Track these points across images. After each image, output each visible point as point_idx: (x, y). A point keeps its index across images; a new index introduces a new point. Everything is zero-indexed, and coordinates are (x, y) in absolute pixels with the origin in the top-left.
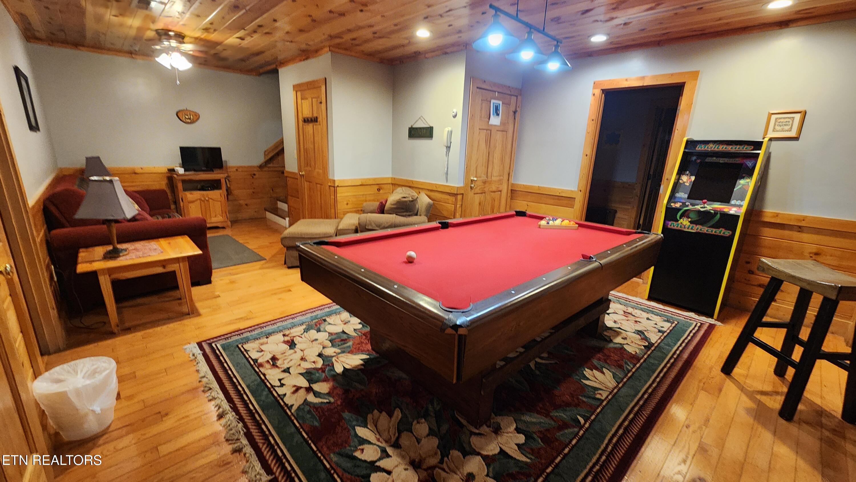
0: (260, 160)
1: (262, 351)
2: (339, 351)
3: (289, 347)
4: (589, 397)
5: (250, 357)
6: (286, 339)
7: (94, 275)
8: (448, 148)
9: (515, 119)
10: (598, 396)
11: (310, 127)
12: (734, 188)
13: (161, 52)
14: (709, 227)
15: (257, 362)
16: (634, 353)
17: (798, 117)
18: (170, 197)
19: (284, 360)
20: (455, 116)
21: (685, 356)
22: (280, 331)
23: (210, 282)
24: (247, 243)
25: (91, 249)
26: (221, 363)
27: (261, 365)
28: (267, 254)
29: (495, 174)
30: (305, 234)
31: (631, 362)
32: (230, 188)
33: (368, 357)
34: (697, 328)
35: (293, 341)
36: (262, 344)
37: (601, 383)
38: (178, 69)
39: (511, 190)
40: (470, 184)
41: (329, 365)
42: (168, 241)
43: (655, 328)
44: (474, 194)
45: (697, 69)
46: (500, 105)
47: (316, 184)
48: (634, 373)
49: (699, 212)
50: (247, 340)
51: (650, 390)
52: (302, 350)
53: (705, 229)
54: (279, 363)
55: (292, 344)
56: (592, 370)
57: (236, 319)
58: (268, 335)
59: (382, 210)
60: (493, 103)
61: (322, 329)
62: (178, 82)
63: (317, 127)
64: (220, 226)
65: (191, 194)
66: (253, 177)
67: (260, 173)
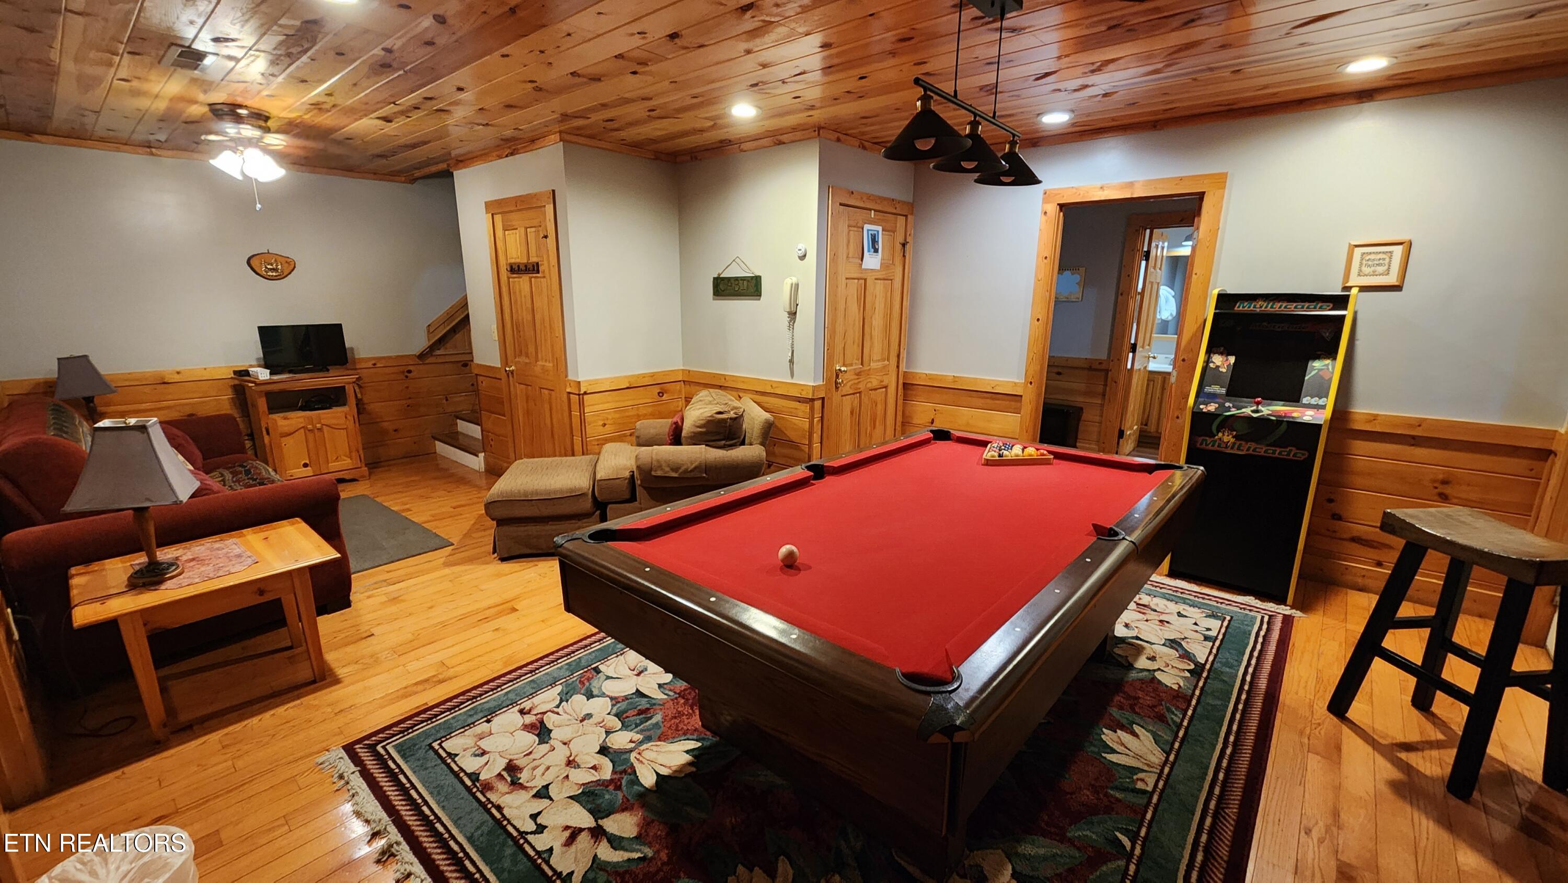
0: (420, 343)
1: (484, 753)
2: (639, 737)
3: (537, 739)
4: (1124, 790)
5: (462, 769)
6: (529, 719)
7: (111, 626)
8: (793, 314)
9: (904, 256)
10: (1140, 785)
11: (523, 282)
12: (1304, 376)
13: (220, 147)
14: (1268, 445)
15: (478, 780)
16: (1175, 687)
17: (1398, 251)
18: (242, 426)
19: (534, 769)
20: (803, 257)
21: (1263, 683)
22: (513, 703)
23: (348, 604)
24: (409, 510)
25: (95, 566)
26: (404, 791)
27: (487, 787)
28: (453, 531)
29: (876, 357)
30: (532, 494)
31: (1177, 708)
32: (361, 399)
33: (699, 744)
34: (1265, 626)
35: (542, 722)
36: (481, 737)
37: (1137, 757)
38: (256, 180)
39: (904, 384)
40: (834, 380)
41: (625, 771)
42: (263, 535)
43: (1196, 631)
44: (842, 396)
45: (1224, 171)
46: (878, 232)
47: (541, 388)
48: (1187, 728)
49: (1249, 419)
50: (448, 732)
51: (1225, 763)
52: (565, 744)
53: (1262, 450)
54: (524, 777)
55: (542, 731)
56: (1116, 732)
57: (416, 684)
58: (489, 715)
59: (676, 438)
60: (868, 230)
61: (595, 692)
62: (259, 206)
63: (541, 283)
64: (347, 477)
65: (286, 418)
66: (407, 377)
67: (421, 367)
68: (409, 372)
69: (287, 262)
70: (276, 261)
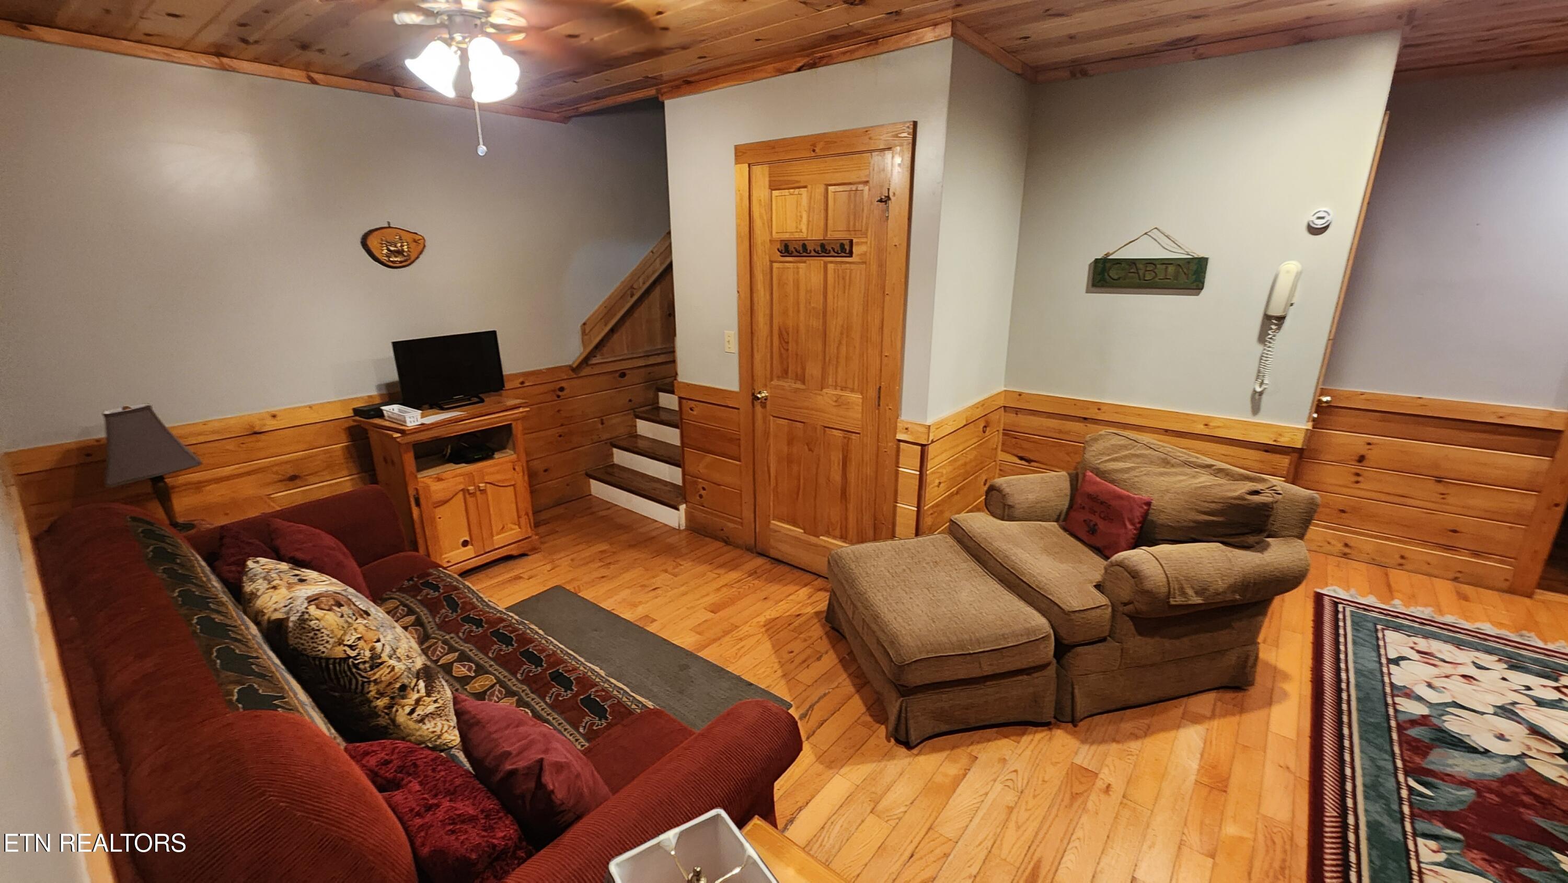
0: (574, 350)
11: (808, 270)
20: (1321, 229)
47: (826, 428)
62: (482, 150)
64: (515, 553)
65: (439, 479)
66: (559, 396)
67: (576, 382)
68: (562, 389)
69: (415, 241)
70: (400, 239)
